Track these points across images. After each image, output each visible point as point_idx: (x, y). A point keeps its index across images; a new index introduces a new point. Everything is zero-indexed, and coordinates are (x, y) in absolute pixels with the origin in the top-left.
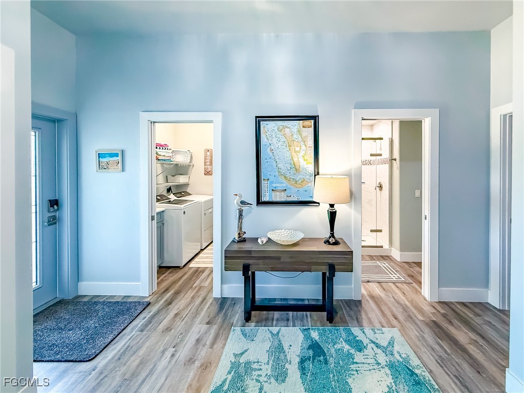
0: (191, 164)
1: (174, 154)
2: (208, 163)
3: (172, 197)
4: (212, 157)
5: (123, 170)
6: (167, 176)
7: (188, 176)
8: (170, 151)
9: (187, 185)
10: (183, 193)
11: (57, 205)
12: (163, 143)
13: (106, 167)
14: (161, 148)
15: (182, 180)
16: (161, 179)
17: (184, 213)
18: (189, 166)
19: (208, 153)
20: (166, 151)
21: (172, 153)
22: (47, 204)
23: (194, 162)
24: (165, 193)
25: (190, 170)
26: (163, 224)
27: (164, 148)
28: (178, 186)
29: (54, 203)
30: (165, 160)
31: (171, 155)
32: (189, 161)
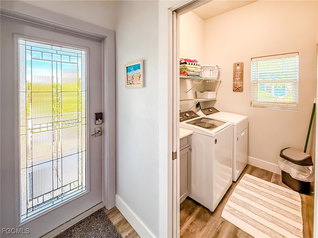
0: (219, 80)
1: (202, 70)
2: (238, 79)
3: (201, 114)
4: (242, 71)
5: (144, 85)
6: (196, 92)
7: (215, 93)
8: (199, 67)
9: (214, 101)
10: (211, 110)
11: (101, 119)
12: (192, 59)
13: (131, 82)
14: (191, 63)
15: (210, 96)
16: (190, 95)
17: (216, 141)
18: (216, 82)
19: (238, 68)
20: (195, 66)
21: (201, 69)
22: (93, 117)
23: (221, 78)
24: (194, 109)
25: (217, 86)
26: (191, 150)
27: (193, 64)
28: (205, 103)
29: (99, 116)
30: (194, 76)
31: (200, 70)
32: (217, 77)
